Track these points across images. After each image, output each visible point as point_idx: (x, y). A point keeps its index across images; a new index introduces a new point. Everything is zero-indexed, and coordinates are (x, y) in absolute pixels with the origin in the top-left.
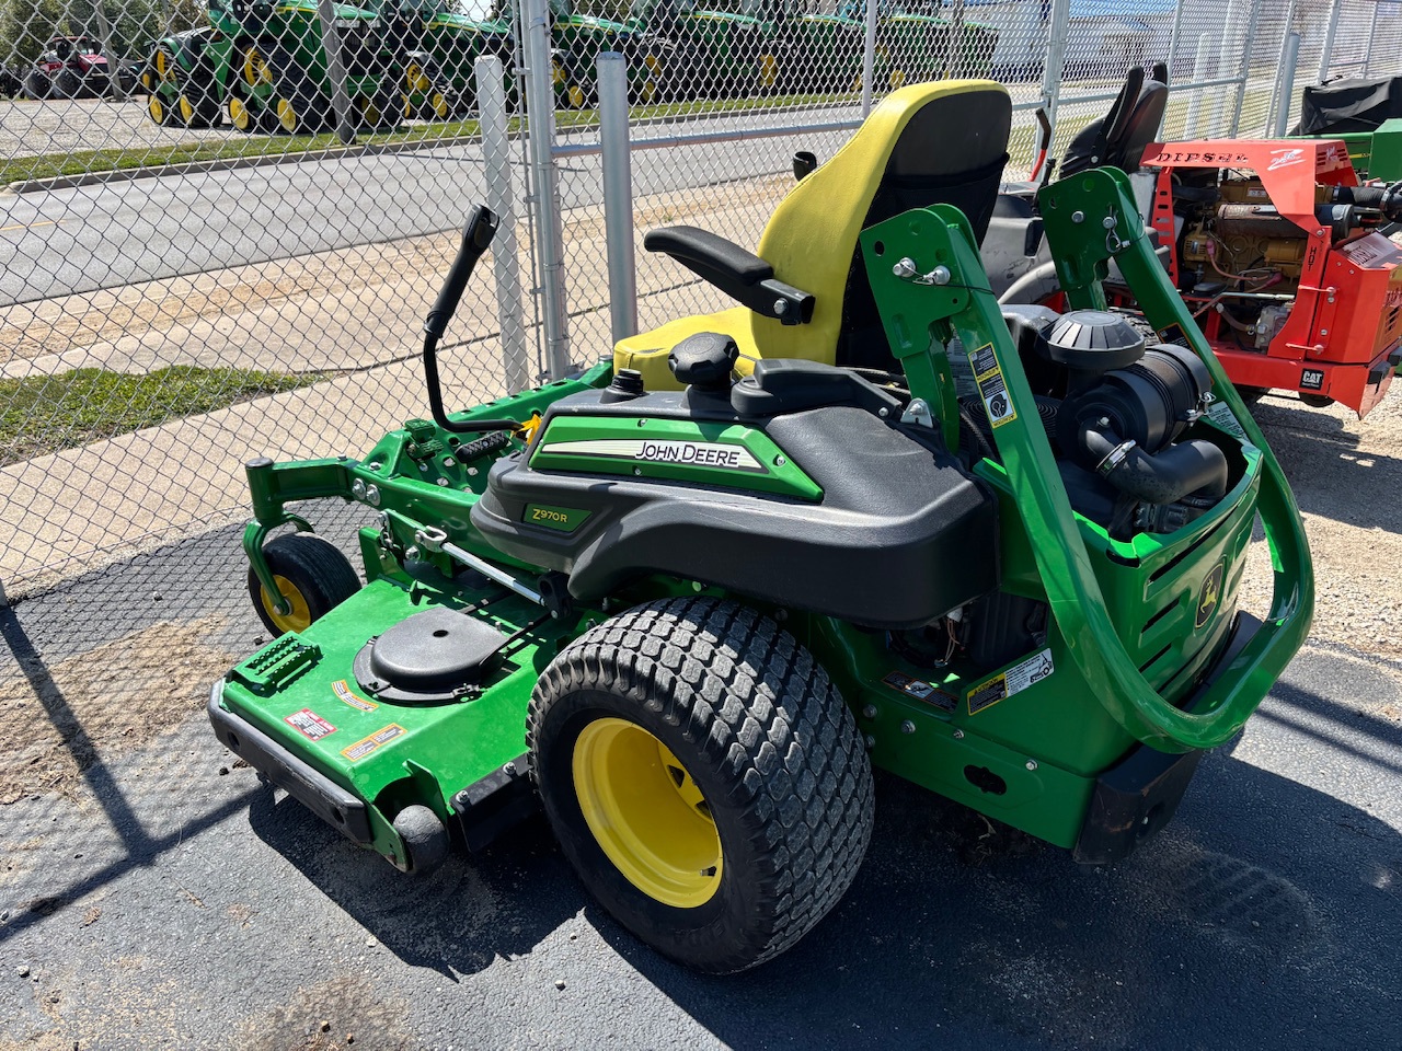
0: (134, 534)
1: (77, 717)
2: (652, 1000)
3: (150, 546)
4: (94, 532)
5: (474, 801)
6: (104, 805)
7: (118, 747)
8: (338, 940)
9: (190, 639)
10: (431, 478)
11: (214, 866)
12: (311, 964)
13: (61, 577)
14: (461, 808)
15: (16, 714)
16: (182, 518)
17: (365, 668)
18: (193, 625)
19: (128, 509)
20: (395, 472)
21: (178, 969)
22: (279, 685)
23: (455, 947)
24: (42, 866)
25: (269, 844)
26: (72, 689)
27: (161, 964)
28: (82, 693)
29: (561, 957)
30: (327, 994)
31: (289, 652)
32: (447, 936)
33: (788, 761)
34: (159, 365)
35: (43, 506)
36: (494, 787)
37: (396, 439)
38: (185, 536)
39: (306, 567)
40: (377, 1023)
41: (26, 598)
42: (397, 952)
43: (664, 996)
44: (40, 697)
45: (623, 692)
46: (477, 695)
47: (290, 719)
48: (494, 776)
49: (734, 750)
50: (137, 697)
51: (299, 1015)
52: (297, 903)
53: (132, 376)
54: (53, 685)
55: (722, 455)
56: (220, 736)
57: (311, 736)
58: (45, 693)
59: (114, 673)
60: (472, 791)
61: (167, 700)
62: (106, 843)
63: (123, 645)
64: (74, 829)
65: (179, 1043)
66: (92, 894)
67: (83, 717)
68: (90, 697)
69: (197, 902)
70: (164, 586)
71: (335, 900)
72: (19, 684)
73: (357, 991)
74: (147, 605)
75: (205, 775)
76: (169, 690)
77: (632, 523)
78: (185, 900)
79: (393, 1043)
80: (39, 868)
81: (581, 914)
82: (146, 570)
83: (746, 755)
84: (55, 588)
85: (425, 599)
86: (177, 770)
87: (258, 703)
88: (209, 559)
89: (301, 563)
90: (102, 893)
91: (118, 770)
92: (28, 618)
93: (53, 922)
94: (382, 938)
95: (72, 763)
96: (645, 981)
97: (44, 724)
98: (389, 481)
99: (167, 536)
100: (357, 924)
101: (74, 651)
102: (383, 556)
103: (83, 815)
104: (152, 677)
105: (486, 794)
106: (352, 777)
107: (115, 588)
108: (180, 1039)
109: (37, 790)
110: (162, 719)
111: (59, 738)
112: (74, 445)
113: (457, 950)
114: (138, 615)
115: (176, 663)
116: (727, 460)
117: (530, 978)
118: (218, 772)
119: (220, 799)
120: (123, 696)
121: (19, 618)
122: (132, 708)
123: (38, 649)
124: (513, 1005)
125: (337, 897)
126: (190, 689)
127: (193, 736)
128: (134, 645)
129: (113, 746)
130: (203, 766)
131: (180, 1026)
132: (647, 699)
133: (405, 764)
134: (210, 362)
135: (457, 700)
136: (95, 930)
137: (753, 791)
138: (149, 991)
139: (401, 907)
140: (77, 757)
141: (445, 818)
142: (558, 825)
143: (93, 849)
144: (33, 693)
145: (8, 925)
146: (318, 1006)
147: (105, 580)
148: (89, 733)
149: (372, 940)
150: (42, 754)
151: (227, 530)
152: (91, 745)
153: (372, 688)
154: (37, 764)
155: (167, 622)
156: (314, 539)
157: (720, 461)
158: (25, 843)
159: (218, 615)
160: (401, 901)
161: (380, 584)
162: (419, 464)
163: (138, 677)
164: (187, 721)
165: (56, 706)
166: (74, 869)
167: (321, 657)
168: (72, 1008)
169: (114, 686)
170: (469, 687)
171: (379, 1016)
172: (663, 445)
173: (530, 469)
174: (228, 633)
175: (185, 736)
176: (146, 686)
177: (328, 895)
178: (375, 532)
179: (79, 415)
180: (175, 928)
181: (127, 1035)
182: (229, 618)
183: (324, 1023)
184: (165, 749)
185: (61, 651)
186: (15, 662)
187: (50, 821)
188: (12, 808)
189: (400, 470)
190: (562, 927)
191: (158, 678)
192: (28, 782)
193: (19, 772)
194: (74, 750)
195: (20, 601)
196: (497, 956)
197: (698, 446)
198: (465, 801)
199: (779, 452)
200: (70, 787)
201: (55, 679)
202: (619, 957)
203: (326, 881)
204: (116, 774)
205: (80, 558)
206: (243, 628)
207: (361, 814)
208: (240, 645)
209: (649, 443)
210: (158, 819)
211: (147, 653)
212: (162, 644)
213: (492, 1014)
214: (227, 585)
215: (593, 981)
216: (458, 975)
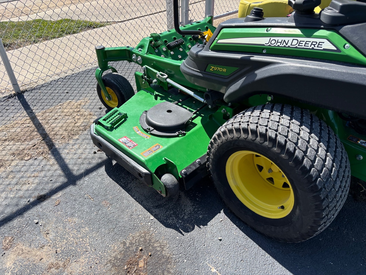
0: (58, 71)
1: (46, 131)
2: (254, 247)
3: (63, 75)
4: (45, 70)
5: (188, 173)
6: (58, 162)
7: (60, 142)
8: (140, 216)
9: (79, 107)
10: (159, 54)
11: (96, 186)
12: (132, 225)
13: (37, 84)
14: (184, 176)
15: (27, 129)
16: (72, 67)
17: (144, 122)
18: (79, 102)
19: (56, 63)
20: (147, 52)
21: (88, 223)
22: (114, 127)
23: (181, 221)
24: (40, 183)
25: (113, 180)
26: (44, 121)
27: (82, 221)
28: (47, 123)
29: (218, 228)
30: (140, 237)
31: (117, 115)
32: (177, 217)
33: (333, 175)
34: (60, 19)
35: (29, 61)
36: (194, 168)
37: (147, 40)
38: (73, 73)
39: (117, 85)
40: (158, 249)
41: (27, 91)
42: (161, 222)
43: (258, 246)
44: (34, 124)
45: (260, 143)
46: (184, 134)
47: (120, 140)
48: (193, 164)
49: (313, 171)
50: (64, 125)
51: (131, 244)
52: (125, 201)
53: (52, 21)
54: (38, 120)
55: (313, 43)
56: (94, 143)
57: (129, 147)
58: (35, 122)
59: (56, 117)
60: (187, 170)
61: (74, 126)
62: (60, 176)
63: (58, 107)
64: (49, 170)
65: (91, 252)
66: (57, 194)
67: (48, 131)
68: (50, 124)
69: (92, 199)
70: (69, 89)
71: (137, 201)
72: (27, 119)
73: (150, 236)
74: (64, 95)
75: (89, 153)
76: (74, 123)
77: (261, 73)
78: (88, 198)
79: (165, 257)
80: (39, 184)
81: (222, 211)
82: (63, 83)
83: (318, 173)
84: (35, 88)
85: (159, 98)
86: (80, 151)
87: (108, 133)
88: (81, 80)
89: (115, 83)
90: (60, 194)
91: (61, 150)
92: (28, 97)
93: (45, 203)
94: (155, 216)
95: (46, 147)
96: (250, 239)
97: (36, 133)
98: (145, 55)
99: (68, 72)
100: (146, 211)
101: (43, 109)
102: (143, 82)
103: (51, 165)
104: (68, 119)
105: (192, 171)
106: (146, 164)
107: (53, 89)
108: (92, 251)
109: (36, 156)
110: (73, 133)
111: (41, 138)
112: (37, 43)
113: (181, 223)
114: (62, 98)
115: (75, 114)
116: (316, 46)
117: (209, 236)
118: (93, 152)
119: (95, 162)
120: (60, 125)
121: (25, 97)
122: (63, 129)
123: (32, 107)
124: (204, 245)
125: (138, 200)
126: (80, 123)
127: (83, 140)
128: (61, 108)
129: (59, 142)
130: (88, 150)
131: (91, 245)
132: (273, 147)
133: (163, 159)
134: (75, 18)
135: (178, 136)
136: (59, 207)
137: (320, 187)
138: (79, 231)
139: (160, 205)
140: (47, 145)
141: (178, 178)
142: (217, 183)
143: (56, 178)
144: (31, 122)
145: (29, 204)
146: (137, 241)
147: (50, 86)
148: (51, 137)
149: (152, 217)
150: (36, 143)
151: (86, 71)
152: (52, 141)
153: (148, 130)
154: (35, 147)
155: (71, 101)
156: (118, 75)
157: (313, 46)
158: (33, 174)
159: (86, 100)
160: (160, 203)
161: (142, 92)
162: (155, 50)
163: (64, 119)
164: (81, 134)
165: (39, 127)
166: (50, 185)
167: (127, 117)
168: (54, 237)
169: (57, 121)
170: (182, 131)
171: (159, 246)
172: (280, 39)
173: (210, 50)
174: (90, 105)
175: (81, 139)
176: (67, 122)
177: (135, 199)
178: (141, 73)
179: (37, 34)
180: (86, 208)
181: (73, 248)
182: (90, 100)
183: (140, 248)
184: (75, 143)
185: (39, 108)
186: (25, 112)
187: (41, 167)
188: (28, 162)
189: (149, 52)
190: (216, 217)
191: (70, 119)
192: (33, 153)
193: (29, 149)
194: (46, 142)
195: (24, 92)
196: (196, 226)
197: (300, 39)
198: (185, 174)
199: (346, 42)
200: (46, 155)
201: (38, 118)
202: (239, 229)
203: (133, 194)
204: (60, 151)
205: (42, 78)
206: (95, 103)
207: (149, 177)
208: (94, 109)
209: (272, 38)
210: (76, 168)
211: (66, 111)
212: (70, 108)
213: (198, 249)
214: (88, 89)
215: (231, 238)
216: (183, 233)
